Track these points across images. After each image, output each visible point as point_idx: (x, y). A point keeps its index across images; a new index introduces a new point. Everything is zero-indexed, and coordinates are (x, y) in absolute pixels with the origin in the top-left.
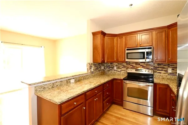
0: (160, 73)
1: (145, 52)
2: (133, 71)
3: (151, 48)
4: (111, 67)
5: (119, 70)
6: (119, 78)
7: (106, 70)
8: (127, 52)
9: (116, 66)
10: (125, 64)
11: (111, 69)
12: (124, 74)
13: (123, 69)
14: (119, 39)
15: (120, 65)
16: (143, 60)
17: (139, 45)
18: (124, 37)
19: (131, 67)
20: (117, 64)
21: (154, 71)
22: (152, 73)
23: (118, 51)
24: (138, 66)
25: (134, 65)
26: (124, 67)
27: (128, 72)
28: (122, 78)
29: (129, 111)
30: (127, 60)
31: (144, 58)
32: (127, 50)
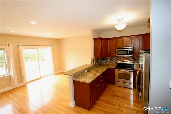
0: (138, 63)
1: (128, 51)
2: (121, 62)
3: (132, 48)
4: (105, 60)
5: (111, 61)
6: (112, 67)
7: (102, 62)
8: (117, 50)
9: (109, 59)
10: (115, 58)
11: (105, 61)
12: (115, 64)
13: (114, 61)
14: (111, 41)
15: (112, 58)
16: (128, 56)
17: (124, 46)
18: (114, 40)
19: (120, 59)
20: (110, 57)
21: (134, 62)
22: (133, 63)
23: (111, 49)
24: (124, 59)
25: (121, 58)
26: (115, 59)
27: (117, 62)
28: (114, 67)
29: (119, 87)
30: (117, 55)
31: (128, 54)
32: (117, 49)
